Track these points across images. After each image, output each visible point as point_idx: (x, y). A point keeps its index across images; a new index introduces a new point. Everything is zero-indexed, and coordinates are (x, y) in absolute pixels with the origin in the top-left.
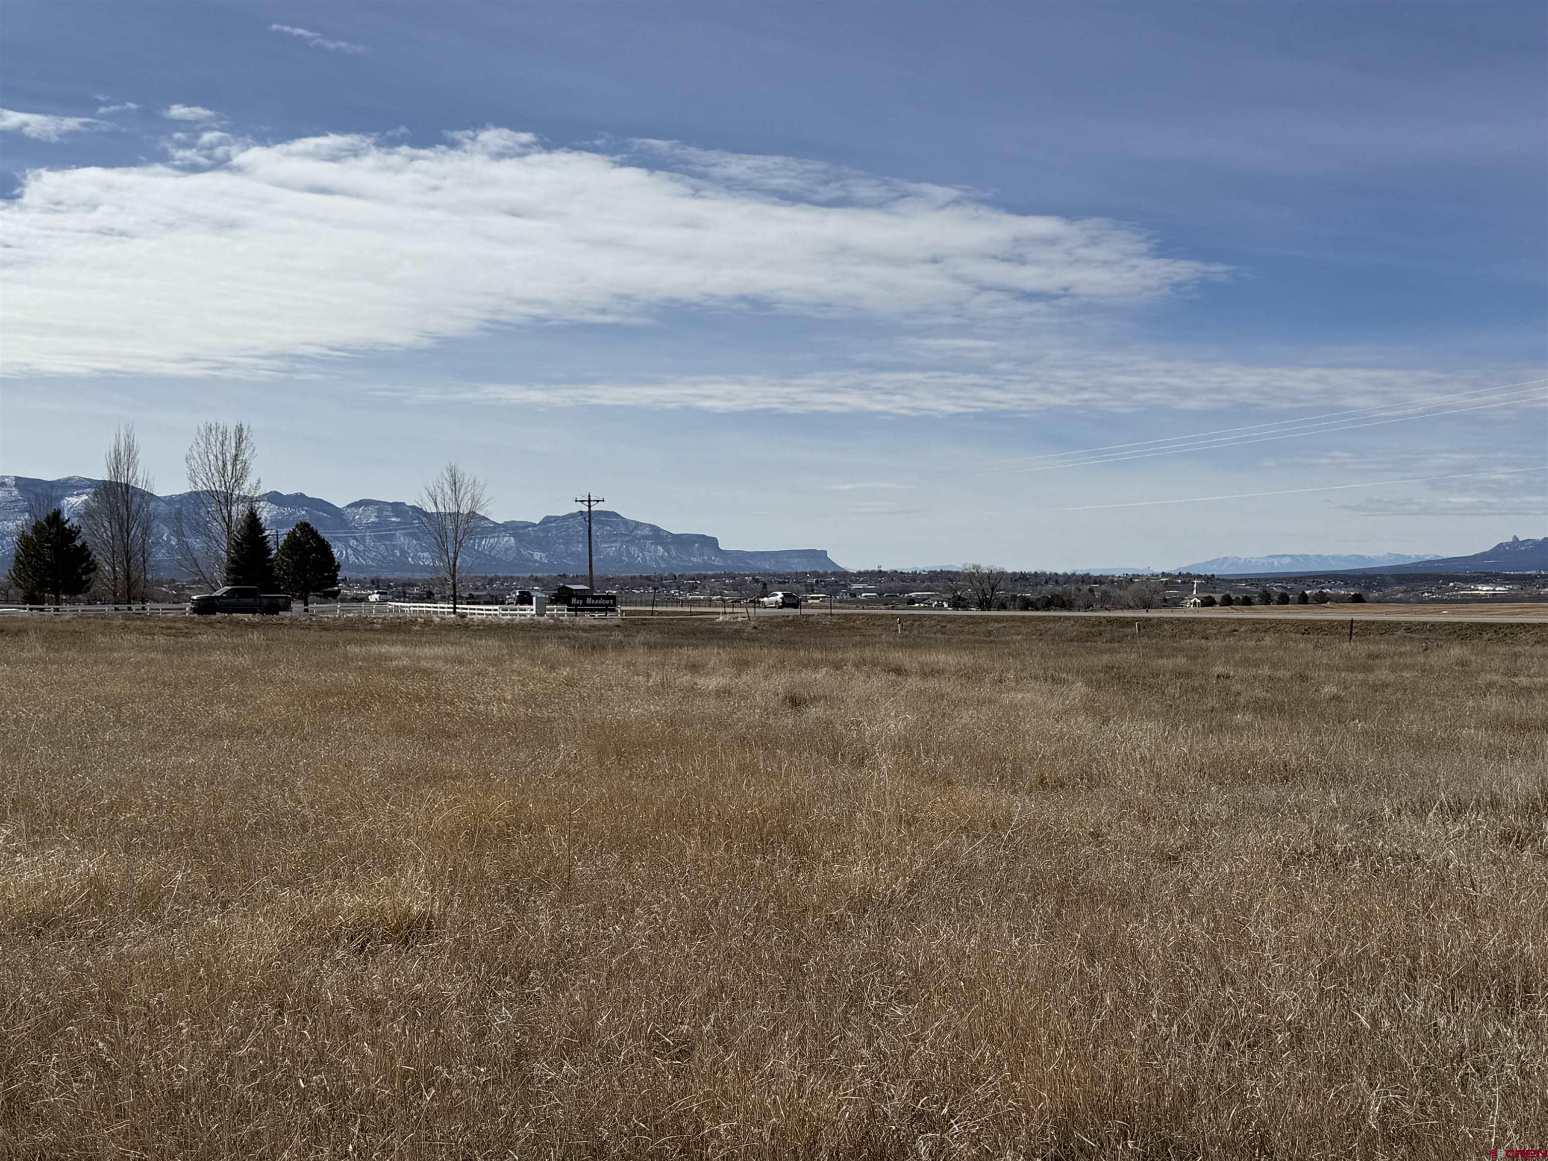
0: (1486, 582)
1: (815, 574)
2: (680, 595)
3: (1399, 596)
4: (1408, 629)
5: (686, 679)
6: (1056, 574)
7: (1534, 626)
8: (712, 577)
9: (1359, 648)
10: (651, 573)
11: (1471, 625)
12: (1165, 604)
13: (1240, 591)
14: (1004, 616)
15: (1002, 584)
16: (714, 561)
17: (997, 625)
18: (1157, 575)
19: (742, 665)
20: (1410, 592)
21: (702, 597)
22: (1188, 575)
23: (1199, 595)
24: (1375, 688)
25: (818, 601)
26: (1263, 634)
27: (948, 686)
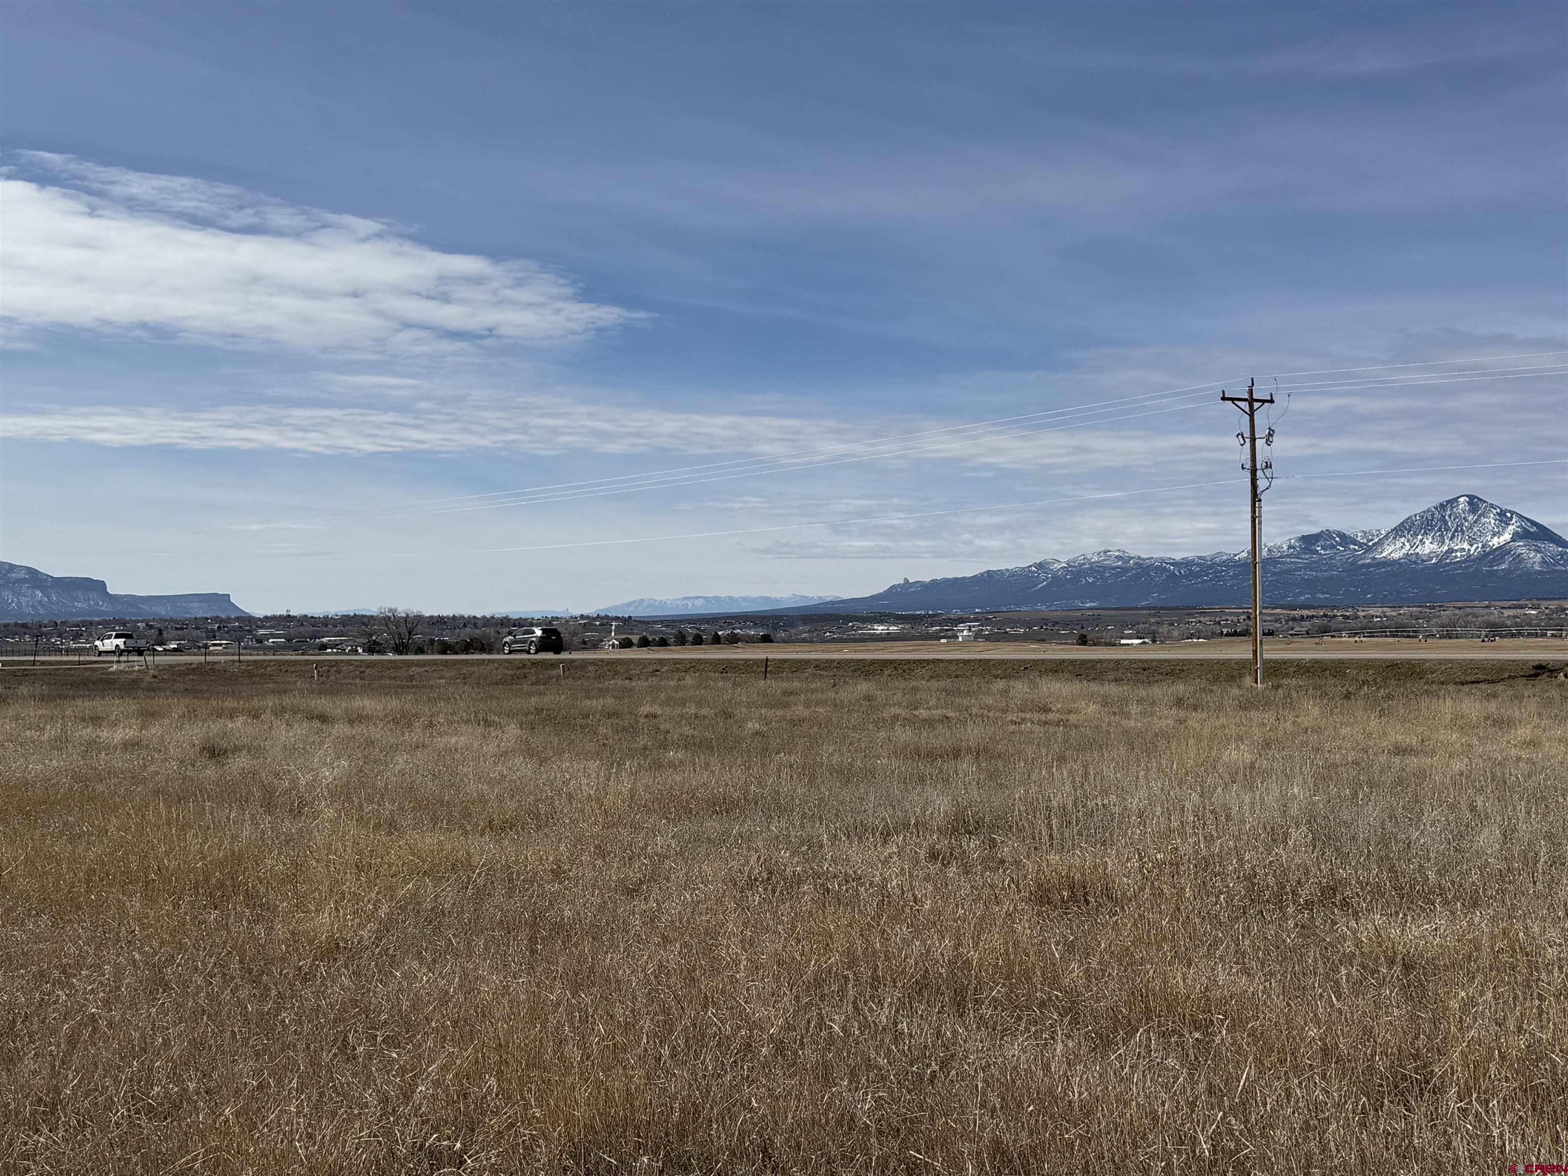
0: (881, 622)
1: (216, 619)
2: (62, 644)
3: (803, 636)
4: (817, 667)
5: (87, 732)
6: (475, 617)
7: (928, 662)
8: (99, 623)
9: (775, 686)
10: (28, 620)
11: (873, 662)
12: (585, 646)
13: (656, 632)
14: (425, 660)
15: (420, 627)
16: (102, 606)
17: (419, 670)
18: (576, 618)
19: (148, 716)
20: (813, 632)
21: (88, 646)
22: (607, 617)
23: (617, 637)
24: (793, 723)
25: (221, 648)
26: (683, 674)
27: (375, 732)
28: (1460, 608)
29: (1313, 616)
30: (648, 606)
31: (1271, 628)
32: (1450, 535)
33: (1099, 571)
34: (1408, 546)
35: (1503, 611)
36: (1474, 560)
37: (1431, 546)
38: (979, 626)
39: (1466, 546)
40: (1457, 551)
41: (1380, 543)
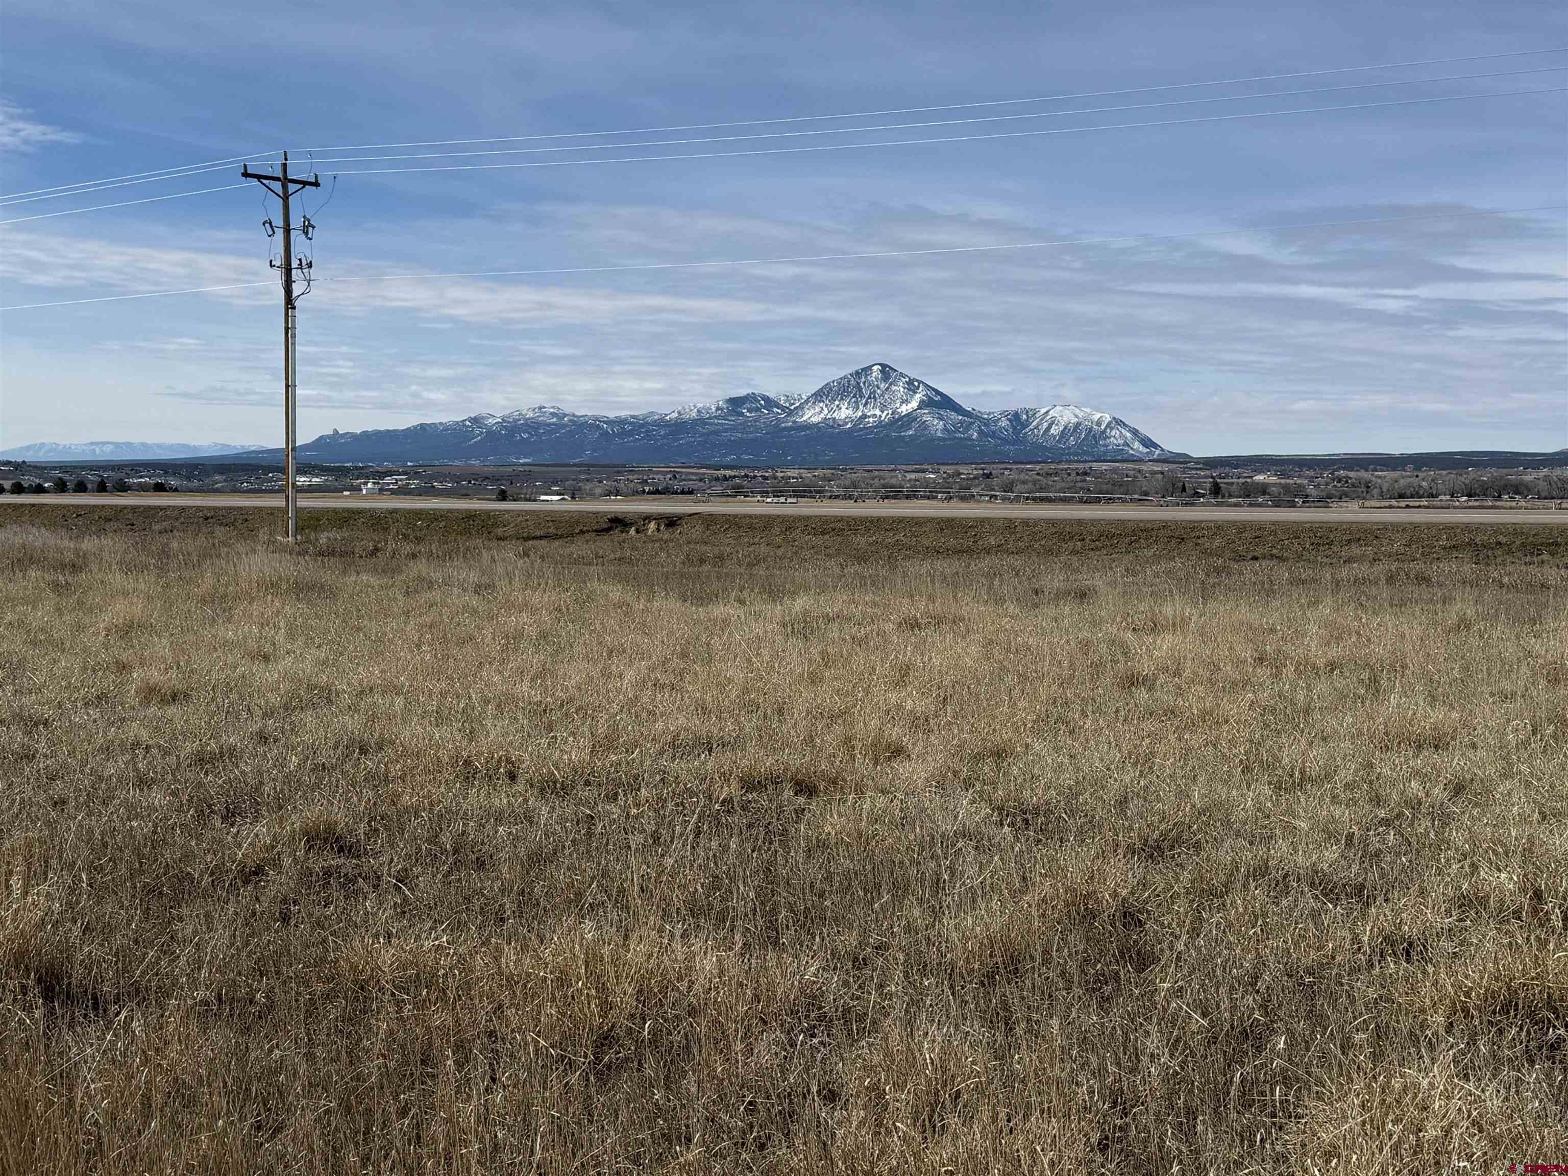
0: (304, 474)
3: (217, 486)
20: (229, 482)
28: (868, 471)
29: (735, 477)
30: (50, 451)
31: (692, 487)
32: (864, 402)
33: (533, 428)
34: (826, 411)
35: (907, 475)
36: (885, 426)
37: (847, 412)
38: (406, 479)
39: (878, 412)
40: (869, 417)
41: (801, 407)
